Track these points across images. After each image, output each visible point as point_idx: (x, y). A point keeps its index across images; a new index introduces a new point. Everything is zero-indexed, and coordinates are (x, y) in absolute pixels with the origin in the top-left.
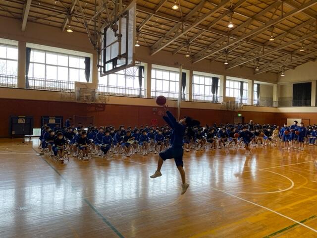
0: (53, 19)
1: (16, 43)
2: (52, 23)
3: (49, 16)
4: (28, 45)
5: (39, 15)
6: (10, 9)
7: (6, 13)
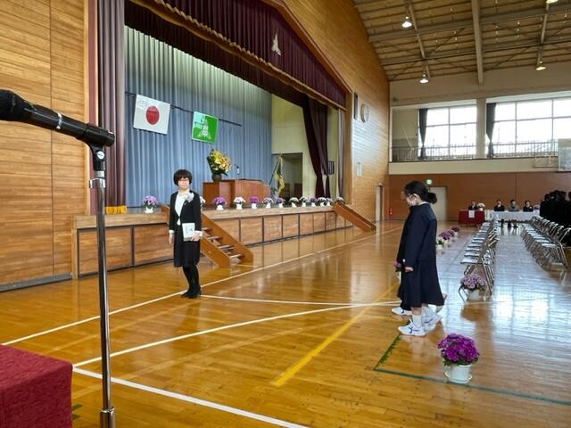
0: (519, 57)
1: (474, 101)
2: (519, 63)
3: (514, 55)
4: (489, 101)
5: (500, 59)
6: (463, 64)
7: (459, 69)
